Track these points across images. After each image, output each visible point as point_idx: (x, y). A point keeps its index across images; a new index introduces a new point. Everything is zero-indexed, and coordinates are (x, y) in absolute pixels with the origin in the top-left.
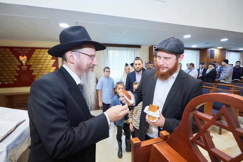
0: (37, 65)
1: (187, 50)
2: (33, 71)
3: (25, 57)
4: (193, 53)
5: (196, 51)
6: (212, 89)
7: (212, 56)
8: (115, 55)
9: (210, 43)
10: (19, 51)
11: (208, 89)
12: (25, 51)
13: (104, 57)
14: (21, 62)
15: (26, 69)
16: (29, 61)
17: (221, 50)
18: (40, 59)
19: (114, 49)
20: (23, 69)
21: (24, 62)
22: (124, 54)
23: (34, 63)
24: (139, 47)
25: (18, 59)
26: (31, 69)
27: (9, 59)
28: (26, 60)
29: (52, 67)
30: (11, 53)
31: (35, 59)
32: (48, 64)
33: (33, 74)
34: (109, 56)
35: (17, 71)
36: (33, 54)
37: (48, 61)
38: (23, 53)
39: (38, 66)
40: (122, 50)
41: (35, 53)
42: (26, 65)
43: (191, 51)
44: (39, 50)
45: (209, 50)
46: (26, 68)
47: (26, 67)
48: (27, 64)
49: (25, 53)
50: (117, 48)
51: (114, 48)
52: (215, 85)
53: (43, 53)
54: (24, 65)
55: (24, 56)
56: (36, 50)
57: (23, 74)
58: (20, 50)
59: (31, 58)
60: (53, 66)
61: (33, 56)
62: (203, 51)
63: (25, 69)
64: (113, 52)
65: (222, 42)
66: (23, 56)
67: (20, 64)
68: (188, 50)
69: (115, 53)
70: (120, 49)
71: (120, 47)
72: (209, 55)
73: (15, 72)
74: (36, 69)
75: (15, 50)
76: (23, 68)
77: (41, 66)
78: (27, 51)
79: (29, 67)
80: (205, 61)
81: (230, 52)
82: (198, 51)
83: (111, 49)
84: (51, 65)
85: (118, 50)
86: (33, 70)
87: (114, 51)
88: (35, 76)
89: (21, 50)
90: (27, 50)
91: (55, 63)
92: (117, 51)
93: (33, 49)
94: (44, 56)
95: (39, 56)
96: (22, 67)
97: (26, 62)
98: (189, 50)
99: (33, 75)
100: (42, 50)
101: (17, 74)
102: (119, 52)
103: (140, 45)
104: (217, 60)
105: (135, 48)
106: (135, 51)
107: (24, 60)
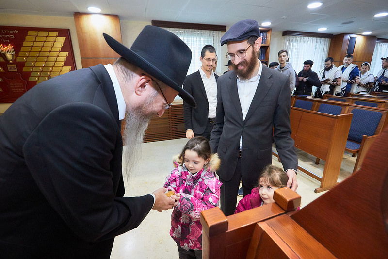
0: (36, 62)
1: (308, 38)
2: (28, 74)
3: (10, 47)
4: (318, 44)
5: (324, 39)
6: (348, 105)
7: (351, 49)
9: (353, 22)
11: (340, 106)
12: (8, 33)
15: (16, 70)
16: (20, 55)
17: (368, 37)
18: (40, 50)
20: (10, 70)
21: (9, 56)
22: (195, 43)
23: (29, 59)
24: (222, 28)
26: (25, 70)
28: (12, 52)
29: (64, 66)
31: (31, 51)
32: (56, 61)
33: (31, 79)
36: (24, 40)
37: (55, 54)
38: (4, 38)
39: (38, 64)
40: (191, 35)
41: (27, 38)
42: (15, 62)
43: (315, 38)
44: (35, 33)
45: (347, 37)
46: (16, 68)
47: (15, 65)
48: (16, 59)
49: (8, 38)
52: (351, 100)
53: (43, 39)
54: (11, 62)
55: (7, 45)
56: (30, 33)
57: (12, 79)
59: (23, 49)
60: (66, 64)
61: (25, 44)
62: (335, 40)
63: (14, 71)
67: (2, 59)
68: (310, 38)
71: (187, 30)
72: (345, 47)
74: (35, 69)
76: (9, 68)
77: (43, 65)
78: (12, 34)
79: (21, 65)
80: (337, 57)
81: (382, 42)
82: (327, 39)
84: (63, 63)
86: (30, 73)
88: (35, 83)
90: (11, 32)
91: (67, 58)
93: (23, 32)
94: (46, 44)
95: (36, 44)
96: (8, 65)
97: (14, 57)
98: (311, 36)
99: (31, 82)
100: (40, 32)
101: (1, 80)
103: (225, 25)
104: (359, 56)
105: (216, 32)
106: (215, 37)
107: (8, 51)
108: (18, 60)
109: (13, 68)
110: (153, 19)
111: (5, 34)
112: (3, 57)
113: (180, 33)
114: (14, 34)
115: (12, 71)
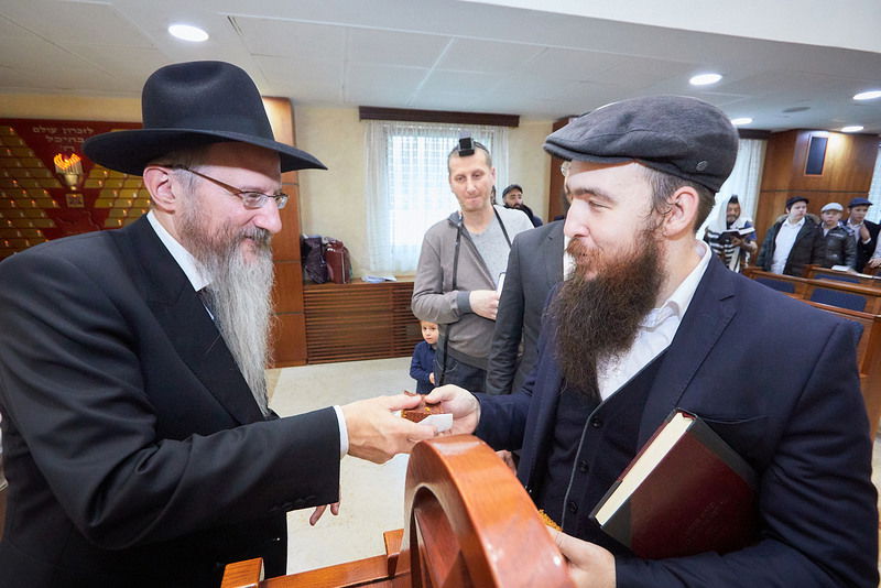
0: (121, 189)
2: (105, 213)
3: (75, 159)
5: (750, 141)
7: (815, 164)
8: (415, 154)
9: (809, 108)
10: (50, 135)
12: (73, 134)
13: (372, 162)
14: (61, 177)
15: (82, 206)
16: (92, 176)
17: (855, 137)
19: (410, 130)
20: (69, 206)
21: (71, 178)
23: (109, 184)
24: (510, 120)
25: (52, 167)
26: (99, 204)
27: (19, 165)
28: (78, 170)
30: (21, 143)
33: (109, 223)
34: (392, 160)
35: (51, 213)
38: (65, 143)
39: (124, 193)
42: (81, 189)
45: (807, 137)
46: (82, 201)
47: (80, 195)
48: (83, 184)
49: (73, 144)
50: (422, 126)
51: (412, 125)
52: (806, 286)
54: (74, 188)
55: (69, 157)
57: (73, 222)
58: (54, 131)
62: (777, 142)
63: (79, 206)
64: (405, 142)
65: (859, 104)
66: (67, 155)
67: (57, 185)
69: (416, 145)
70: (436, 131)
71: (434, 124)
72: (802, 157)
73: (43, 215)
74: (118, 204)
75: (36, 130)
76: (68, 200)
77: (135, 196)
78: (79, 135)
79: (92, 195)
80: (783, 182)
82: (756, 142)
83: (399, 129)
85: (427, 135)
86: (108, 210)
87: (411, 138)
89: (59, 133)
90: (80, 131)
92: (421, 140)
96: (68, 195)
97: (81, 179)
101: (51, 225)
102: (430, 140)
103: (517, 113)
104: (836, 178)
105: (497, 127)
106: (495, 140)
107: (70, 169)
108: (88, 185)
109: (76, 201)
110: (362, 105)
111: (68, 135)
112: (59, 179)
113: (419, 130)
114: (85, 136)
115: (72, 206)
